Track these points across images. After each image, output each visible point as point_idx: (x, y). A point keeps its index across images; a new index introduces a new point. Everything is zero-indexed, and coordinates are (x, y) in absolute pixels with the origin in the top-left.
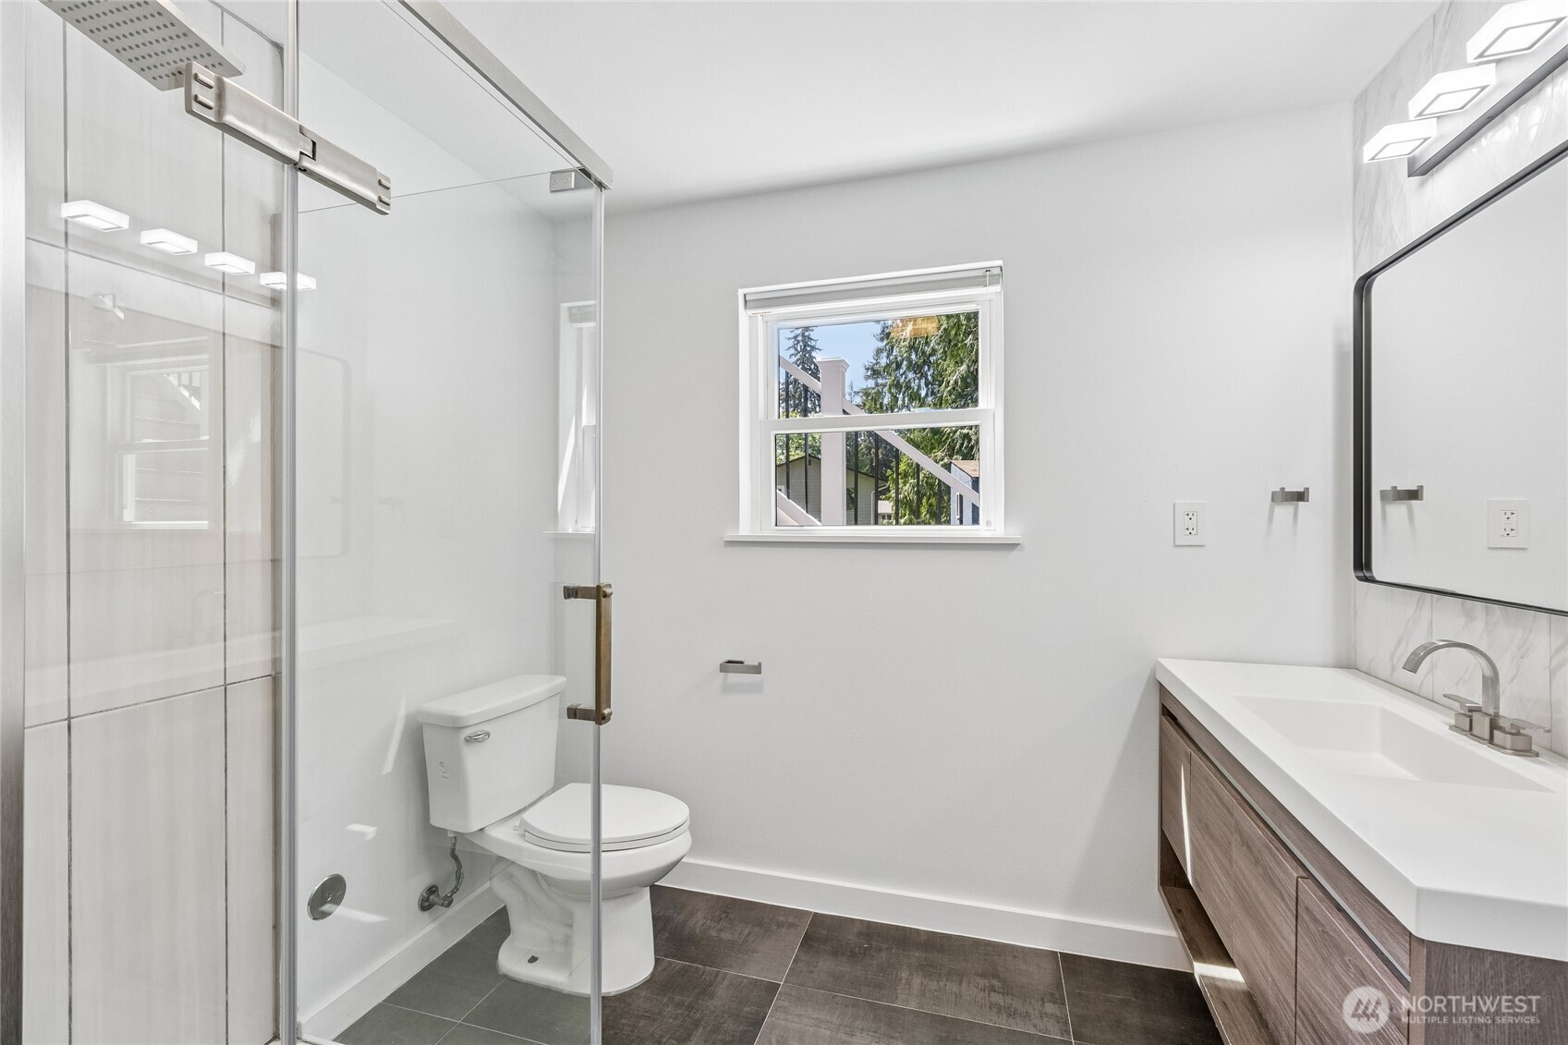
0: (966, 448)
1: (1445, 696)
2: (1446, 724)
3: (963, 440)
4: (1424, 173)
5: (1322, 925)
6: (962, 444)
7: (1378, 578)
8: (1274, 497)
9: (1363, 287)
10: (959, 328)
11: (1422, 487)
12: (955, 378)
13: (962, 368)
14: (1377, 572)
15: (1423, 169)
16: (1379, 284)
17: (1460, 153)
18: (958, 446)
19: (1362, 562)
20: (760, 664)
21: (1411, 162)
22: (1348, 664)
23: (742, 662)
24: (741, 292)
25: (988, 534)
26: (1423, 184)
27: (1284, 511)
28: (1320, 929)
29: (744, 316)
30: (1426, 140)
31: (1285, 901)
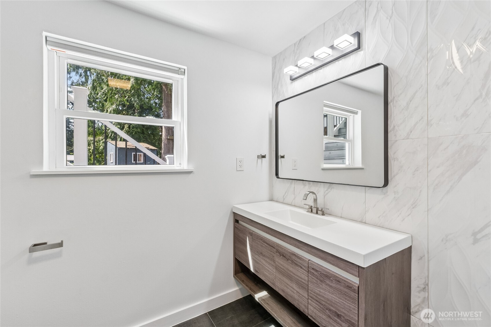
0: (113, 137)
1: (304, 204)
2: (306, 211)
3: (112, 133)
4: (292, 80)
5: (320, 272)
6: (112, 135)
7: (280, 177)
8: (258, 157)
9: (277, 104)
10: (112, 91)
11: (284, 155)
12: (110, 109)
13: (113, 106)
14: (280, 176)
15: (293, 79)
16: (280, 104)
17: (301, 78)
18: (110, 136)
19: (277, 174)
20: (62, 242)
21: (291, 77)
22: (271, 200)
23: (45, 243)
24: (45, 34)
25: (178, 168)
26: (292, 83)
27: (260, 160)
28: (319, 273)
29: (46, 48)
30: (296, 72)
31: (303, 268)
